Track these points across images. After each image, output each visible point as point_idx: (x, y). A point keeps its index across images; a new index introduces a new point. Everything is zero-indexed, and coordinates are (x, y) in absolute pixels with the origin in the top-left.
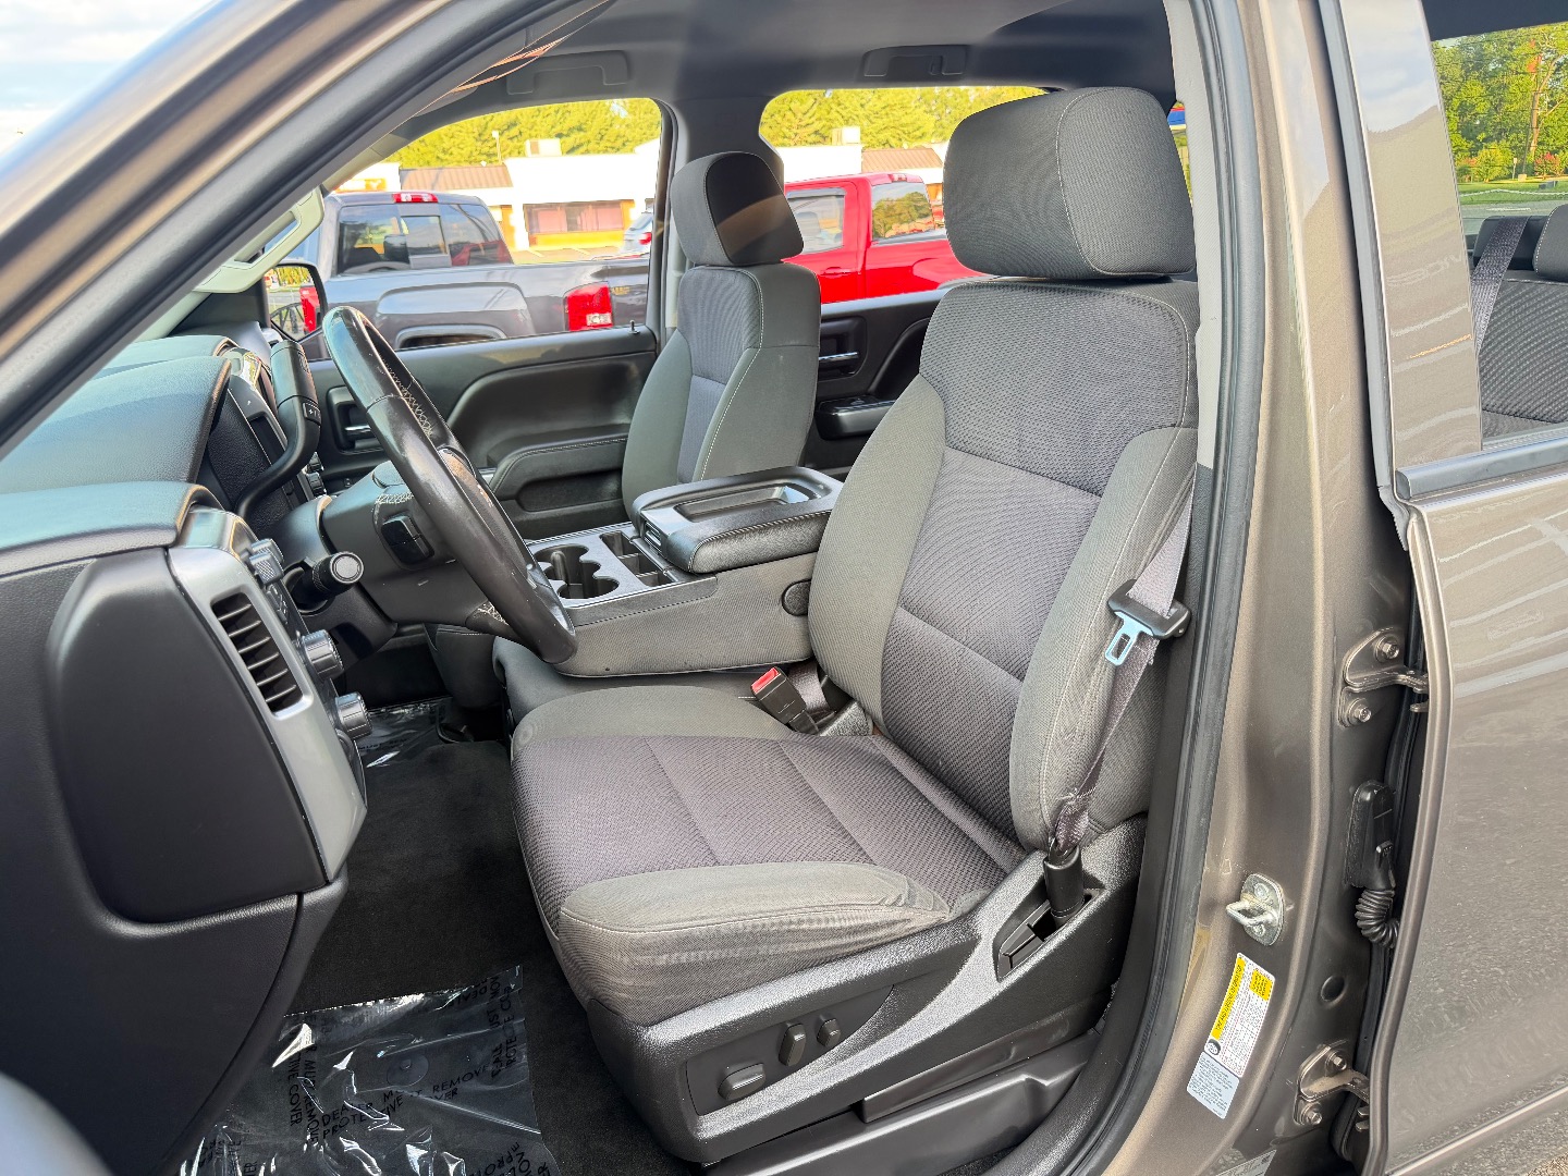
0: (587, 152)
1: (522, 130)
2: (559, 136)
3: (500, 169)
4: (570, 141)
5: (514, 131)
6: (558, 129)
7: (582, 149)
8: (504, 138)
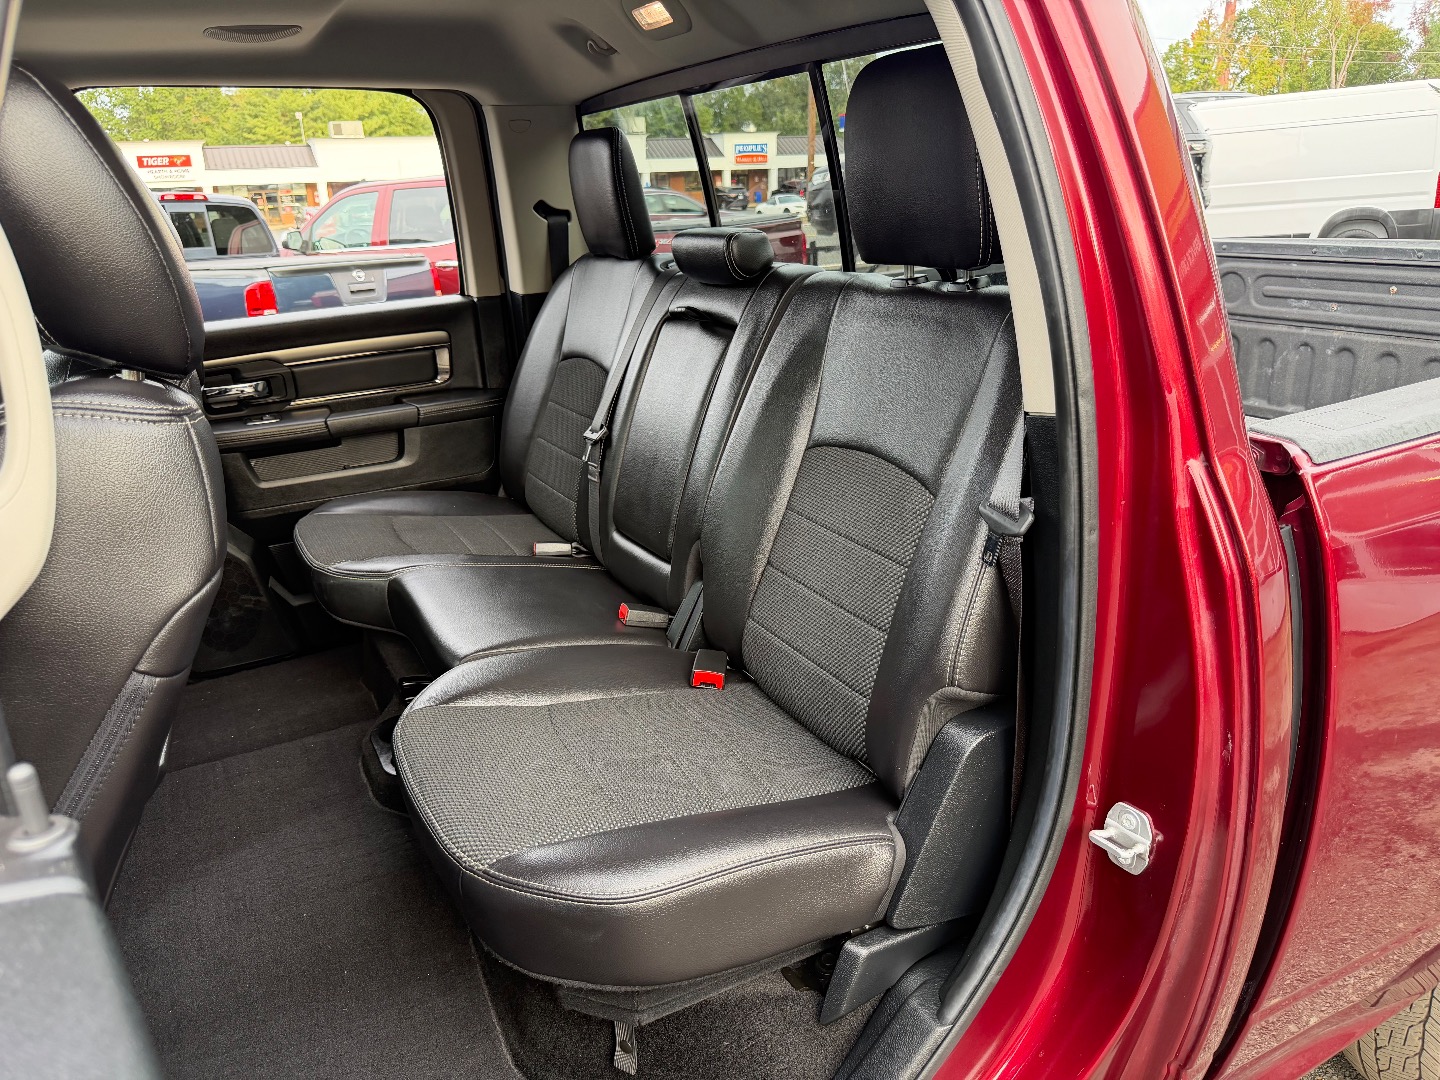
0: (388, 134)
1: (326, 111)
2: (361, 118)
3: (305, 149)
4: (374, 123)
5: (318, 112)
6: (359, 111)
7: (383, 132)
8: (305, 120)
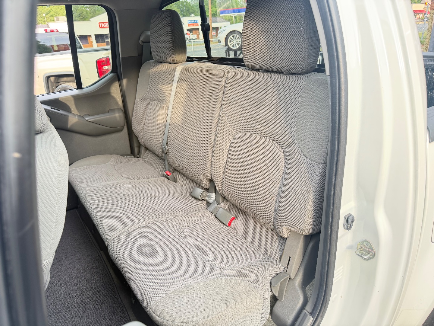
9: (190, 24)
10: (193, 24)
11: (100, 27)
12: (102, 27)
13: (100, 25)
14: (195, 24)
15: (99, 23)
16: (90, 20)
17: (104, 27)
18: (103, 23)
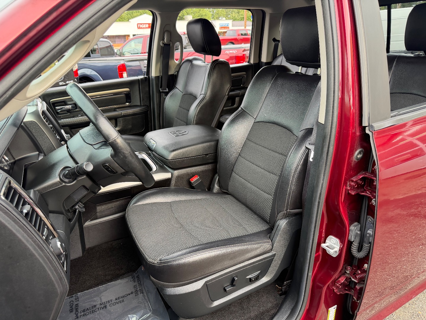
9: (222, 27)
10: (225, 27)
11: (138, 28)
12: (139, 28)
13: (138, 26)
14: (226, 27)
15: (138, 24)
16: (130, 20)
17: (141, 28)
18: (141, 24)
